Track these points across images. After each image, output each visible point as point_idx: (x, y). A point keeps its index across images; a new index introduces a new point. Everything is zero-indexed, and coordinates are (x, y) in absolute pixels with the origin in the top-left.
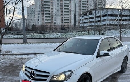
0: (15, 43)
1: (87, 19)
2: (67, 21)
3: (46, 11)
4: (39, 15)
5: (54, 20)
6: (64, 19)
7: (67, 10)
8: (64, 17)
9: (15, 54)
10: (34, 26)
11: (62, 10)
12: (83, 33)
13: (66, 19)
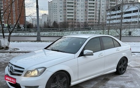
0: (28, 41)
1: (115, 15)
2: (92, 18)
3: (68, 6)
4: (61, 11)
5: (77, 16)
6: (88, 15)
7: (92, 5)
8: (89, 13)
9: (22, 51)
10: (55, 23)
11: (87, 5)
12: (107, 32)
13: (90, 15)
